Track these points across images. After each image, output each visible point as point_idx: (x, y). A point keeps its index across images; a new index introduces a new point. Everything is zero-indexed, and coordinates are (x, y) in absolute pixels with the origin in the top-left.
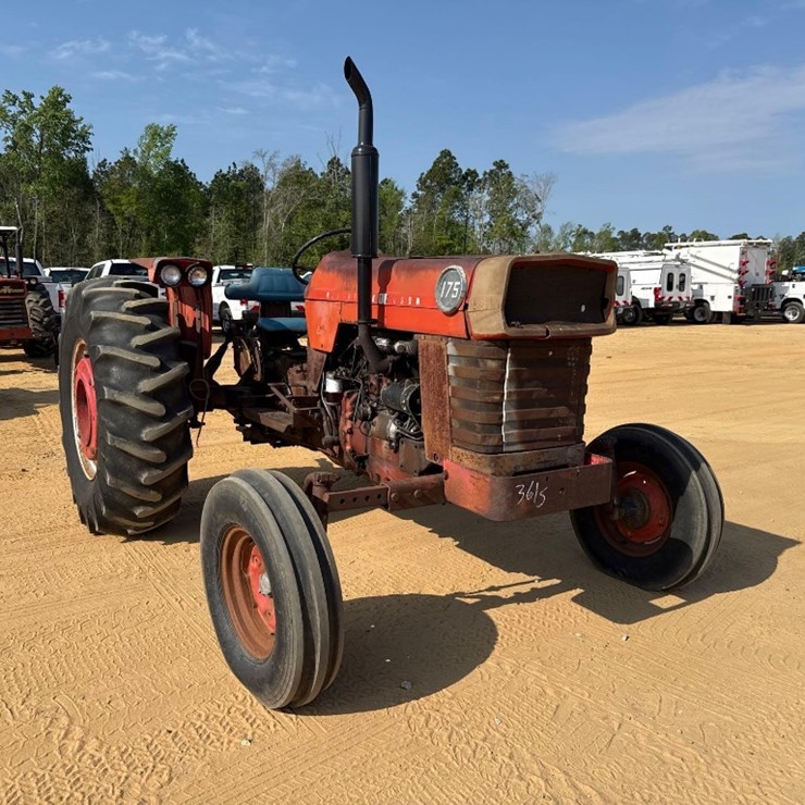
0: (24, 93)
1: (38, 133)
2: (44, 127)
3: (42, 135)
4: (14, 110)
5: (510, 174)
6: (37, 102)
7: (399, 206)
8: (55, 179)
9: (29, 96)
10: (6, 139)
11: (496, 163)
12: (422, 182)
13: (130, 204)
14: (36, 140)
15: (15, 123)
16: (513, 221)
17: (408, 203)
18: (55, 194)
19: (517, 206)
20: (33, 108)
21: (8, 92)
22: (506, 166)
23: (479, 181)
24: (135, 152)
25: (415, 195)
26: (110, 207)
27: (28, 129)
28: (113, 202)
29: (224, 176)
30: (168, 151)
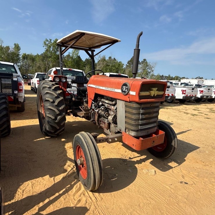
0: (50, 39)
1: (52, 48)
2: (54, 46)
3: (53, 48)
4: (47, 43)
5: (146, 61)
6: (52, 41)
7: (123, 67)
8: (55, 57)
9: (51, 40)
10: (46, 49)
11: (144, 59)
12: (128, 63)
13: (70, 64)
14: (51, 50)
15: (47, 45)
16: (147, 71)
17: (125, 66)
18: (55, 61)
19: (148, 68)
20: (51, 42)
21: (46, 39)
22: (146, 60)
23: (140, 63)
24: (71, 53)
25: (126, 65)
26: (66, 64)
27: (50, 47)
28: (66, 63)
29: (87, 59)
30: (78, 53)
